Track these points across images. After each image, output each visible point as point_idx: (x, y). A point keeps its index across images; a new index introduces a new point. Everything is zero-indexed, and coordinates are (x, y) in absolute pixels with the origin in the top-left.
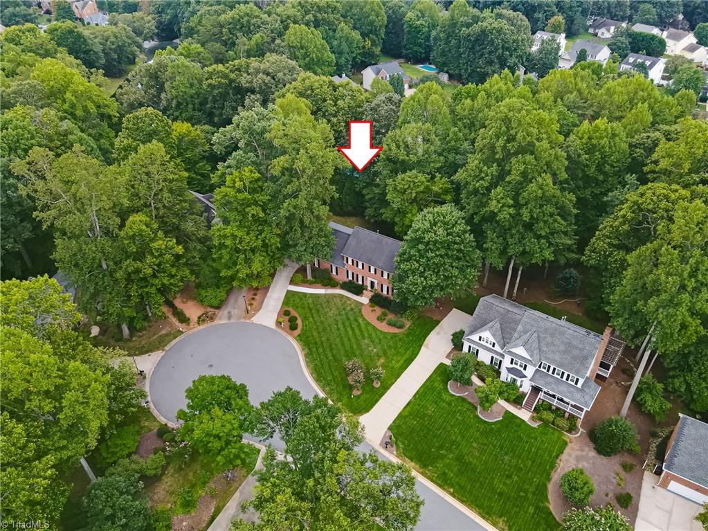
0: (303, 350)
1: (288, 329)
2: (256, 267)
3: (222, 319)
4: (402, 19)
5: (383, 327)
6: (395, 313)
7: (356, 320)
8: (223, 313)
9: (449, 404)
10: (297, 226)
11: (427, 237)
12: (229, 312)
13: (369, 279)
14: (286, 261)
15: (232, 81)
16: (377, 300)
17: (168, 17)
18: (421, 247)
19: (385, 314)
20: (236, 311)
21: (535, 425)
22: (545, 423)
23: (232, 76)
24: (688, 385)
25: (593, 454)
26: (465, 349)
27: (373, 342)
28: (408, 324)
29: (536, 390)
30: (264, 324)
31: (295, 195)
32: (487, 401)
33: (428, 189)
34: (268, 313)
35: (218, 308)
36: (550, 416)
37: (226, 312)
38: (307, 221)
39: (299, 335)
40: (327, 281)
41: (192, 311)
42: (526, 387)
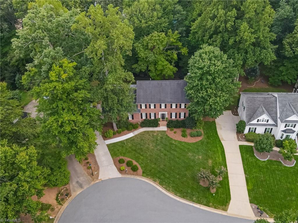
0: (155, 181)
1: (132, 172)
3: (76, 191)
5: (189, 140)
8: (73, 185)
12: (77, 182)
13: (160, 113)
16: (171, 125)
19: (184, 131)
20: (81, 178)
28: (202, 131)
30: (111, 177)
34: (107, 167)
37: (74, 183)
39: (143, 172)
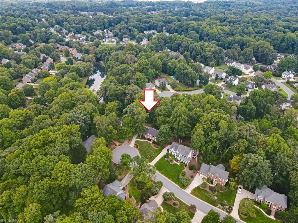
1: (136, 147)
2: (130, 135)
3: (123, 145)
4: (167, 64)
5: (155, 148)
6: (157, 145)
7: (149, 146)
9: (165, 161)
10: (138, 128)
11: (163, 131)
13: (152, 138)
14: (136, 134)
15: (123, 91)
16: (154, 142)
17: (99, 56)
18: (161, 133)
19: (155, 145)
20: (126, 144)
21: (180, 165)
22: (182, 165)
23: (124, 90)
24: (207, 159)
25: (189, 170)
26: (169, 152)
27: (152, 150)
28: (159, 147)
29: (181, 159)
30: (131, 146)
31: (138, 122)
32: (172, 161)
33: (165, 120)
34: (132, 144)
35: (122, 143)
36: (182, 164)
38: (140, 127)
39: (138, 149)
40: (144, 138)
41: (117, 144)
42: (179, 159)
